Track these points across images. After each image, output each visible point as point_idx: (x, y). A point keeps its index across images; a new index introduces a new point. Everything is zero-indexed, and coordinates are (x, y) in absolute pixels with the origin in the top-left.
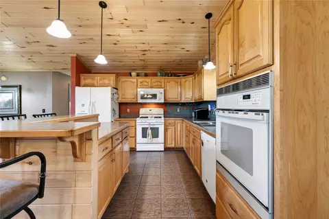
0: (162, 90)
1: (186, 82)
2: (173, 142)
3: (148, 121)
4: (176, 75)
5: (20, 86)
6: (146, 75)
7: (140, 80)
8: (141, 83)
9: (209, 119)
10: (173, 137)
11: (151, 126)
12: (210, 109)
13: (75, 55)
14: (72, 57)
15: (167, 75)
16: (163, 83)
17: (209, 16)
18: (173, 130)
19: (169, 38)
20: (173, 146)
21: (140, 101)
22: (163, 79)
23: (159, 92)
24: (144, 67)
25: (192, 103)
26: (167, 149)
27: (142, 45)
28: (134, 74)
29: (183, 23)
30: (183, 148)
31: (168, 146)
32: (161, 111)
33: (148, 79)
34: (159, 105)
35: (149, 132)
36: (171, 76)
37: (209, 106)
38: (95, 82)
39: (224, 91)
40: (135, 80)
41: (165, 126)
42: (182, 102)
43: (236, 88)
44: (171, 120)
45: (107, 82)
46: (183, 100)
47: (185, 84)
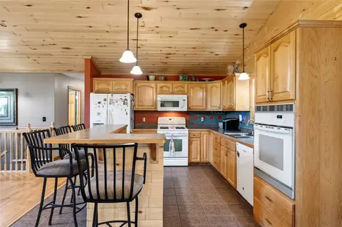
0: (185, 97)
1: (212, 87)
2: (199, 156)
3: (170, 132)
4: (200, 79)
5: (17, 90)
6: (166, 79)
7: (160, 84)
8: (161, 88)
9: (240, 131)
10: (199, 150)
11: (174, 138)
12: (241, 120)
13: (90, 57)
14: (86, 60)
15: (189, 79)
16: (186, 89)
17: (243, 26)
18: (199, 142)
19: (198, 43)
20: (198, 160)
21: (160, 109)
22: (186, 84)
23: (182, 99)
24: (164, 70)
25: (220, 112)
26: (191, 164)
27: (168, 49)
28: (151, 77)
29: (216, 30)
30: (209, 163)
31: (193, 160)
32: (182, 120)
33: (169, 84)
34: (181, 113)
35: (172, 144)
36: (195, 80)
37: (240, 116)
38: (110, 88)
39: (262, 109)
40: (153, 85)
41: (189, 137)
42: (208, 110)
43: (272, 109)
44: (196, 132)
45: (123, 87)
46: (209, 109)
47: (211, 90)
